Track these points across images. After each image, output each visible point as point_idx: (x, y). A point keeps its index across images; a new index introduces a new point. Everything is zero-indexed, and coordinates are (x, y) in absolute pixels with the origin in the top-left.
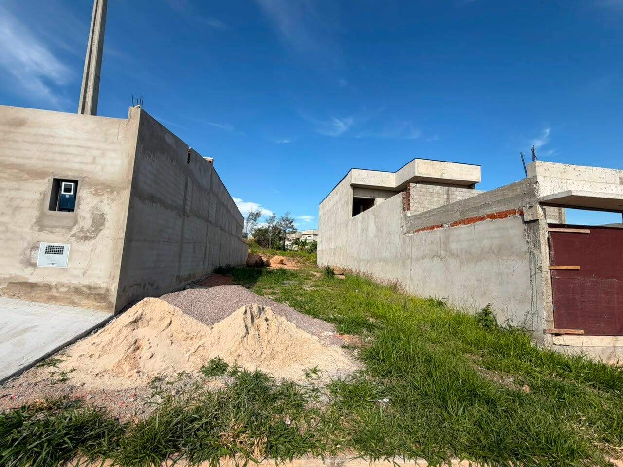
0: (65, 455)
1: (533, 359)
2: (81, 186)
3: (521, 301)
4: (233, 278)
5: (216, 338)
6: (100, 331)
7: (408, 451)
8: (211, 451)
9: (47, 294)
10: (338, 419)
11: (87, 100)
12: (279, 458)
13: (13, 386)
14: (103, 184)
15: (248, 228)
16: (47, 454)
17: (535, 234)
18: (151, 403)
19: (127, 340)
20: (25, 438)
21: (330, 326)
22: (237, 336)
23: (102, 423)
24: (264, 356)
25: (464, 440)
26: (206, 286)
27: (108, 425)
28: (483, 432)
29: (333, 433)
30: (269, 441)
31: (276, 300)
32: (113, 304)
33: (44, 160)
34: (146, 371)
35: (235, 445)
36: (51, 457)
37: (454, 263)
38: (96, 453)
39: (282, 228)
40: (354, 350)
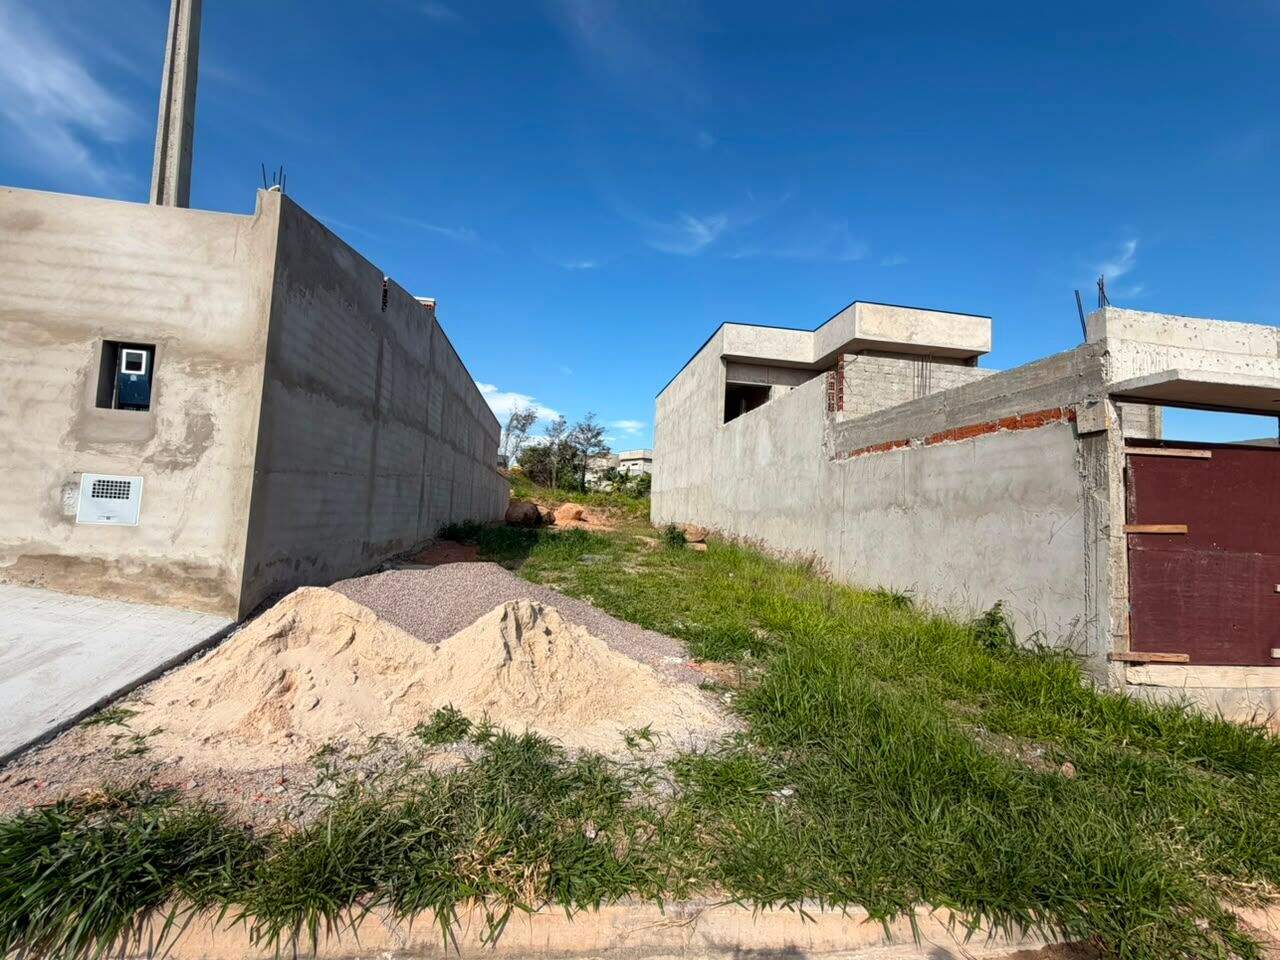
0: (146, 897)
1: (1085, 712)
2: (163, 355)
3: (1067, 597)
4: (478, 547)
5: (447, 668)
6: (209, 655)
7: (829, 890)
8: (439, 890)
9: (99, 579)
10: (692, 828)
11: (167, 175)
12: (574, 904)
13: (38, 763)
14: (206, 353)
15: (509, 446)
16: (112, 894)
17: (1098, 460)
18: (314, 795)
19: (265, 672)
20: (66, 862)
21: (677, 645)
22: (487, 666)
23: (220, 835)
24: (542, 704)
25: (941, 869)
26: (423, 563)
27: (231, 837)
28: (979, 853)
29: (680, 855)
30: (553, 870)
31: (567, 592)
32: (235, 600)
33: (82, 302)
34: (304, 734)
35: (486, 878)
36: (120, 902)
37: (930, 520)
38: (208, 893)
39: (578, 446)
40: (723, 694)
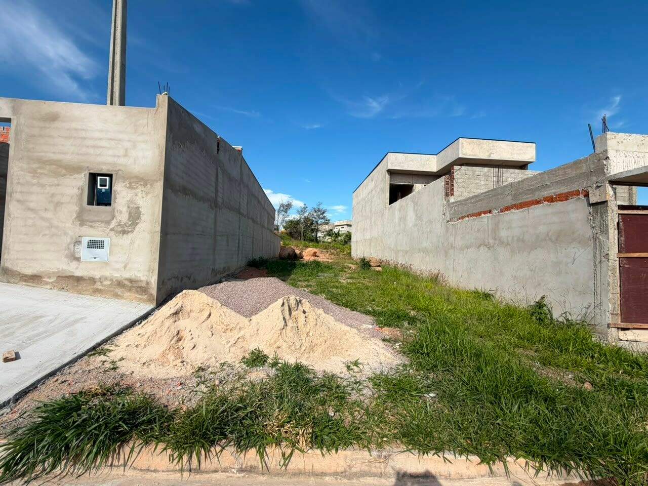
0: (121, 438)
1: (596, 355)
2: (116, 179)
3: (583, 293)
4: (267, 270)
5: (255, 329)
6: (143, 323)
7: (458, 447)
8: (258, 439)
9: (92, 287)
10: (383, 412)
11: (114, 90)
12: (325, 449)
13: (70, 373)
14: (136, 177)
15: (280, 220)
16: (106, 436)
17: (602, 217)
18: (196, 391)
19: (169, 332)
20: (84, 420)
21: (369, 318)
22: (275, 329)
23: (153, 409)
24: (303, 348)
25: (519, 438)
26: (241, 278)
27: (158, 411)
28: (541, 430)
29: (378, 426)
30: (313, 432)
31: (312, 292)
32: (153, 297)
33: (78, 154)
34: (189, 361)
35: (281, 434)
36: (109, 439)
37: (503, 253)
38: (149, 437)
39: (314, 219)
40: (395, 344)
